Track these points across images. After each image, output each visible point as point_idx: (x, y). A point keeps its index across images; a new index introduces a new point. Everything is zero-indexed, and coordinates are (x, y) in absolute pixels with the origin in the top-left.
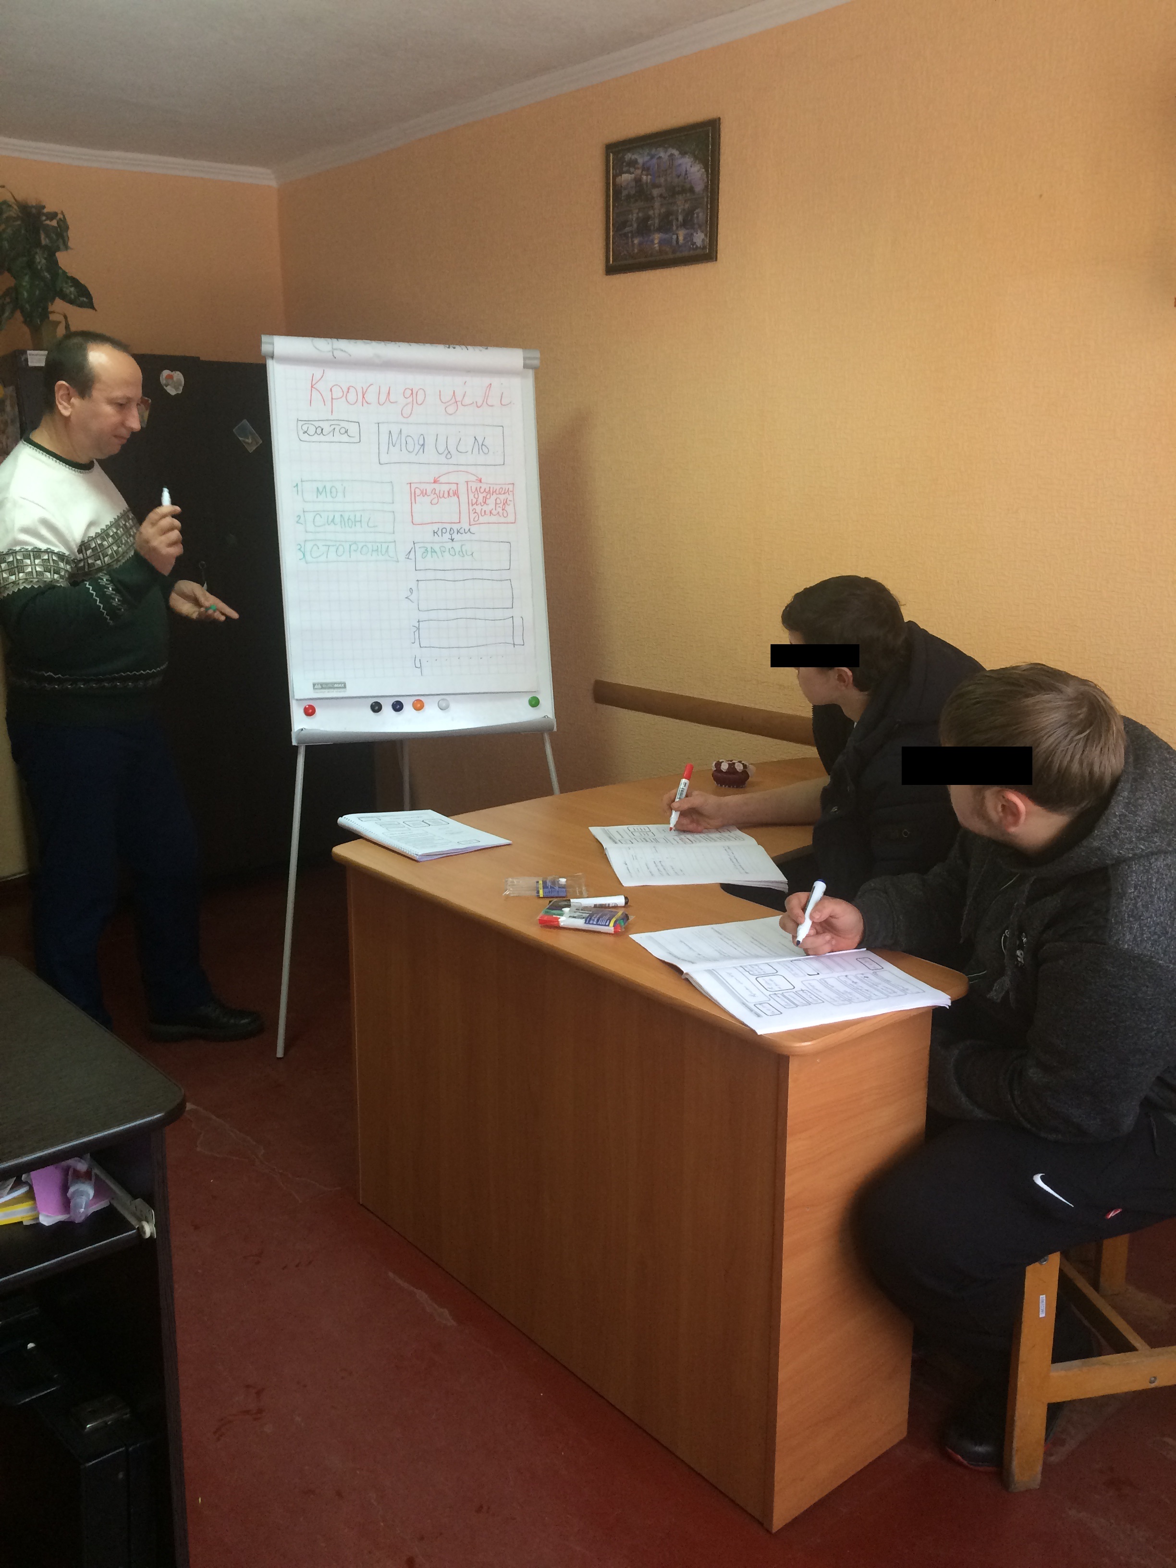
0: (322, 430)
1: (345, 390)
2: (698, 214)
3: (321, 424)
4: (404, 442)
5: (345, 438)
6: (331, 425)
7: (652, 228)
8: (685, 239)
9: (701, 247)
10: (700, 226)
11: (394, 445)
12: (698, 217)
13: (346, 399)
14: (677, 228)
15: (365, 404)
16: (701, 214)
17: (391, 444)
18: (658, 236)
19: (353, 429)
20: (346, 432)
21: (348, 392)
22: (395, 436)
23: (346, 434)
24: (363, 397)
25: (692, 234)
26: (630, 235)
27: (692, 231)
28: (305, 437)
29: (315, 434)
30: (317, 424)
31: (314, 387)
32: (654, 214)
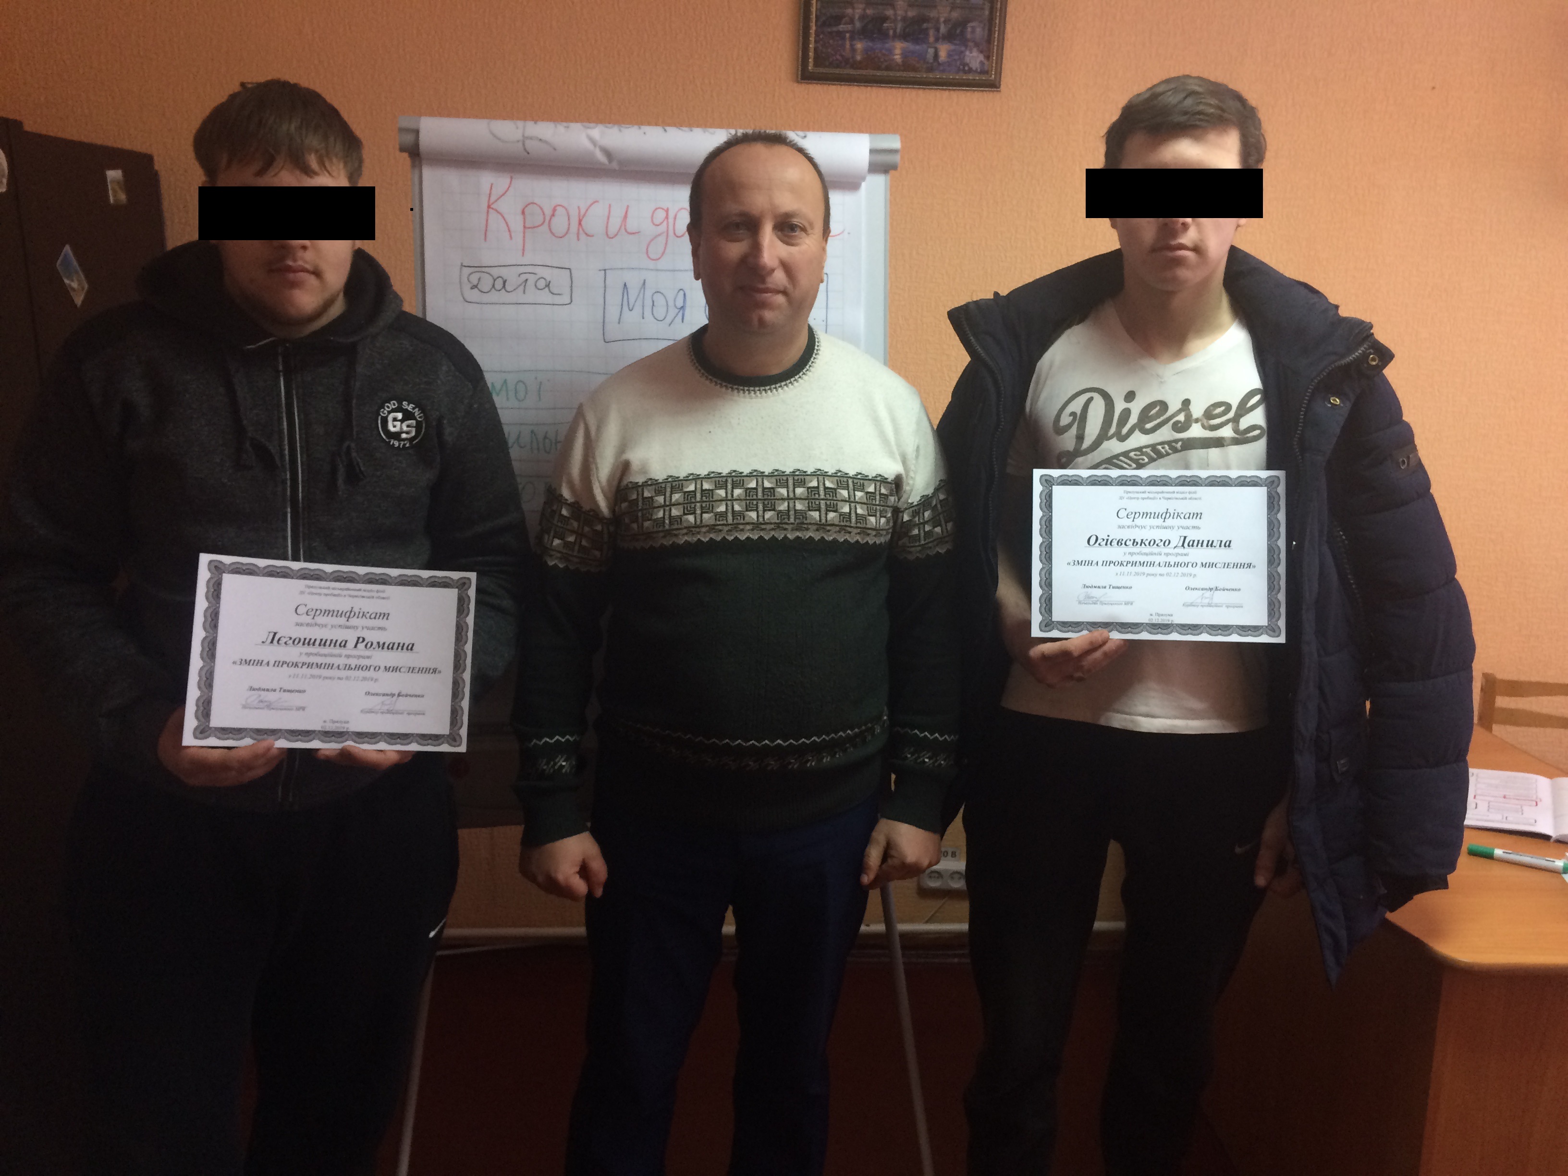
0: (505, 282)
1: (548, 212)
2: (973, 28)
3: (504, 272)
4: (648, 303)
5: (545, 296)
6: (519, 275)
7: (891, 32)
8: (949, 55)
9: (977, 69)
10: (977, 45)
11: (631, 307)
12: (973, 32)
13: (550, 229)
14: (937, 40)
15: (583, 236)
16: (978, 30)
17: (625, 308)
18: (902, 45)
19: (560, 280)
20: (548, 285)
21: (553, 215)
22: (633, 293)
23: (547, 289)
24: (580, 224)
25: (962, 52)
26: (848, 35)
27: (963, 49)
28: (474, 295)
29: (491, 289)
30: (495, 272)
31: (492, 206)
32: (895, 15)
